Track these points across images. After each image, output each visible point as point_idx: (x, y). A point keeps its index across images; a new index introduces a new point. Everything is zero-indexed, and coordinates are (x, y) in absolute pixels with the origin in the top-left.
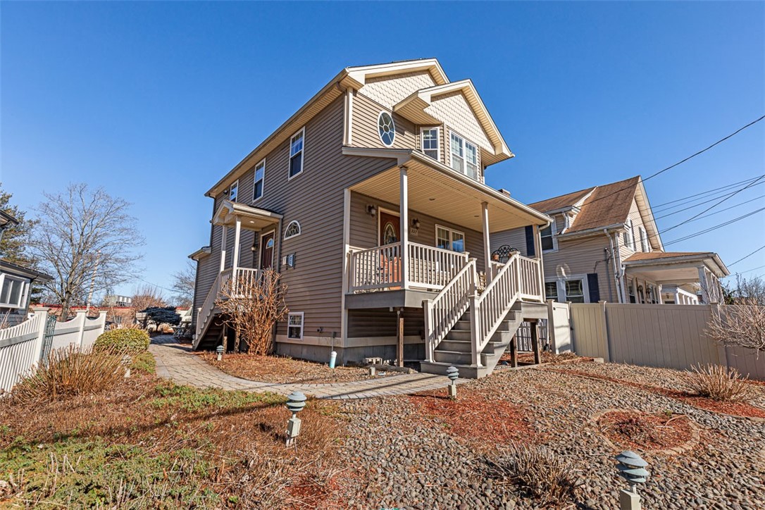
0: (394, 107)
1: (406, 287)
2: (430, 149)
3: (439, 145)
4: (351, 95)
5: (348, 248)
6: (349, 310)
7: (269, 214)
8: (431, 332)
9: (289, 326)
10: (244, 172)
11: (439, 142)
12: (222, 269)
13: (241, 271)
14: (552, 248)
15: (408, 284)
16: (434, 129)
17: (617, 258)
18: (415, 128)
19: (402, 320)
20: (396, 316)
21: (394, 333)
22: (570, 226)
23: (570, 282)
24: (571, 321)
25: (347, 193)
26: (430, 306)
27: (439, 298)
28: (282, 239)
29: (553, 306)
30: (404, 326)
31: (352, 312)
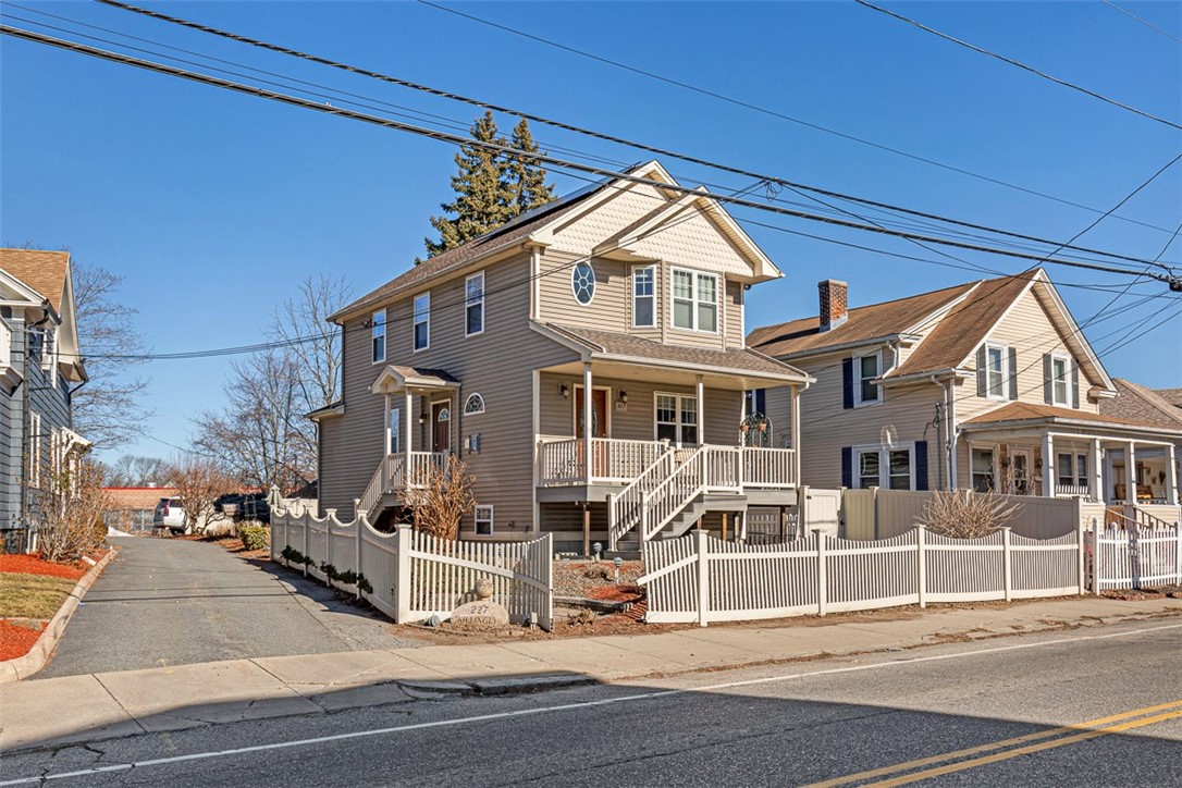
0: (593, 250)
1: (590, 483)
2: (644, 296)
3: (655, 290)
4: (538, 256)
5: (537, 437)
6: (541, 503)
7: (443, 383)
8: (613, 524)
9: (476, 520)
10: (397, 302)
11: (655, 286)
12: (389, 452)
13: (416, 456)
14: (876, 398)
15: (591, 480)
16: (649, 267)
17: (950, 418)
18: (623, 267)
19: (587, 514)
20: (582, 509)
21: (580, 528)
22: (900, 364)
23: (896, 453)
24: (842, 513)
25: (536, 375)
26: (614, 500)
27: (624, 492)
28: (461, 413)
29: (806, 494)
30: (591, 519)
31: (544, 506)
